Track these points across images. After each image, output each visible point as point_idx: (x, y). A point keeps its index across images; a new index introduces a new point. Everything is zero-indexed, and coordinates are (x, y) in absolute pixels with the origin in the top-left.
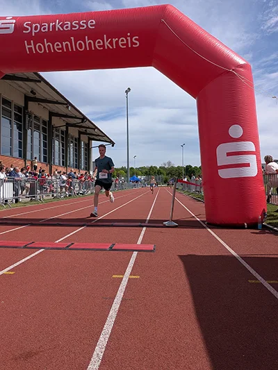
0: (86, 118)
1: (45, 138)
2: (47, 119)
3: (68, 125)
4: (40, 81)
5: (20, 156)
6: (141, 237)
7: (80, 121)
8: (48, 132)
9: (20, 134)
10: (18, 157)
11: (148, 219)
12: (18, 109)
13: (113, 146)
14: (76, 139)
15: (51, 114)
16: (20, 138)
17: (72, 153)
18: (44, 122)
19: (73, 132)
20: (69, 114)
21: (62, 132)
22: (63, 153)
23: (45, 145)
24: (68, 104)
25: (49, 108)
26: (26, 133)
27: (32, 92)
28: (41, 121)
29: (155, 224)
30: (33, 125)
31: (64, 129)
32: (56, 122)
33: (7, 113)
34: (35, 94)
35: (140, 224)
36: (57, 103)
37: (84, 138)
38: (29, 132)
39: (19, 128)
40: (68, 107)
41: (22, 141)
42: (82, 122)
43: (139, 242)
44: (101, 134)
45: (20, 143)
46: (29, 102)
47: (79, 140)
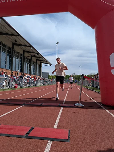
0: (39, 53)
1: (21, 61)
2: (22, 53)
3: (32, 56)
4: (18, 36)
5: (10, 69)
6: (59, 118)
7: (36, 54)
8: (23, 59)
9: (10, 59)
10: (9, 69)
11: (65, 100)
12: (10, 48)
13: (51, 66)
14: (35, 62)
15: (24, 51)
16: (10, 61)
17: (33, 68)
18: (21, 55)
19: (34, 59)
20: (32, 51)
21: (29, 59)
22: (29, 68)
23: (21, 64)
24: (31, 46)
25: (23, 49)
26: (13, 59)
27: (15, 41)
28: (20, 54)
29: (69, 104)
30: (16, 56)
31: (30, 58)
32: (26, 55)
33: (4, 50)
34: (16, 42)
35: (59, 104)
36: (26, 46)
37: (39, 62)
38: (14, 58)
39: (10, 57)
40: (31, 48)
41: (11, 62)
42: (37, 55)
43: (55, 127)
44: (46, 60)
45: (10, 63)
46: (14, 46)
47: (36, 63)
